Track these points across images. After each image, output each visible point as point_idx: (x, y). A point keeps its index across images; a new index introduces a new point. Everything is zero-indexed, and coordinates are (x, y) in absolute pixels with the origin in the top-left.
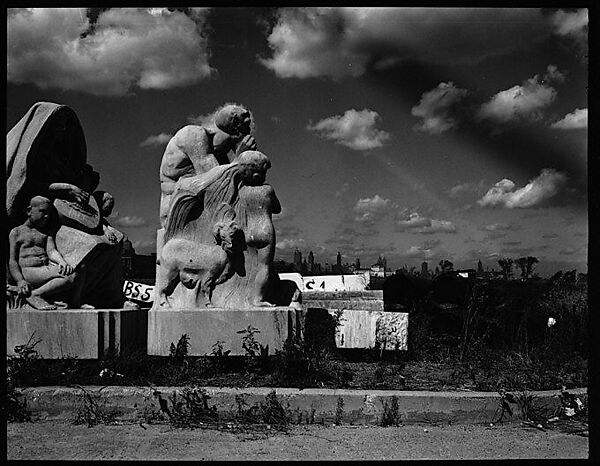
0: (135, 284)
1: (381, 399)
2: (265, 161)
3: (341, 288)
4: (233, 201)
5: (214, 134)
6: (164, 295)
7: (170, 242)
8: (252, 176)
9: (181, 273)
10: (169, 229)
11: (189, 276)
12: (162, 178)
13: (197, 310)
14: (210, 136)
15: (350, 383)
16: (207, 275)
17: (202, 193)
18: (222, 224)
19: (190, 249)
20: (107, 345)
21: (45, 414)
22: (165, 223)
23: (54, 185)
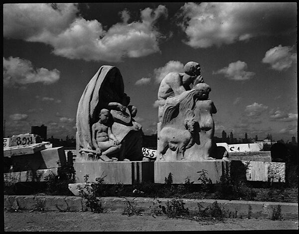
0: (147, 149)
1: (272, 206)
2: (208, 88)
3: (248, 150)
4: (193, 108)
5: (183, 76)
6: (161, 154)
7: (164, 129)
8: (202, 96)
9: (169, 144)
10: (163, 123)
11: (173, 145)
12: (159, 98)
13: (177, 161)
14: (181, 77)
15: (255, 198)
16: (182, 144)
17: (178, 105)
18: (188, 120)
19: (173, 132)
20: (136, 178)
21: (109, 209)
22: (161, 119)
23: (111, 104)
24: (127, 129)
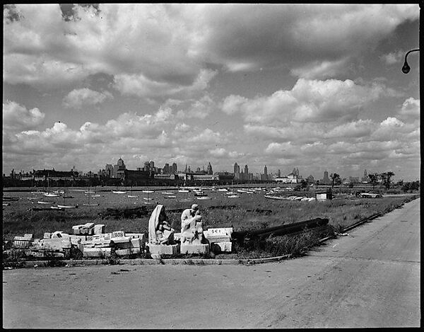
4: (195, 225)
6: (183, 243)
7: (184, 233)
8: (199, 220)
10: (184, 230)
11: (188, 239)
12: (182, 219)
13: (189, 245)
14: (191, 211)
16: (191, 239)
17: (190, 223)
18: (193, 230)
19: (188, 234)
20: (174, 252)
23: (163, 222)
24: (170, 232)
